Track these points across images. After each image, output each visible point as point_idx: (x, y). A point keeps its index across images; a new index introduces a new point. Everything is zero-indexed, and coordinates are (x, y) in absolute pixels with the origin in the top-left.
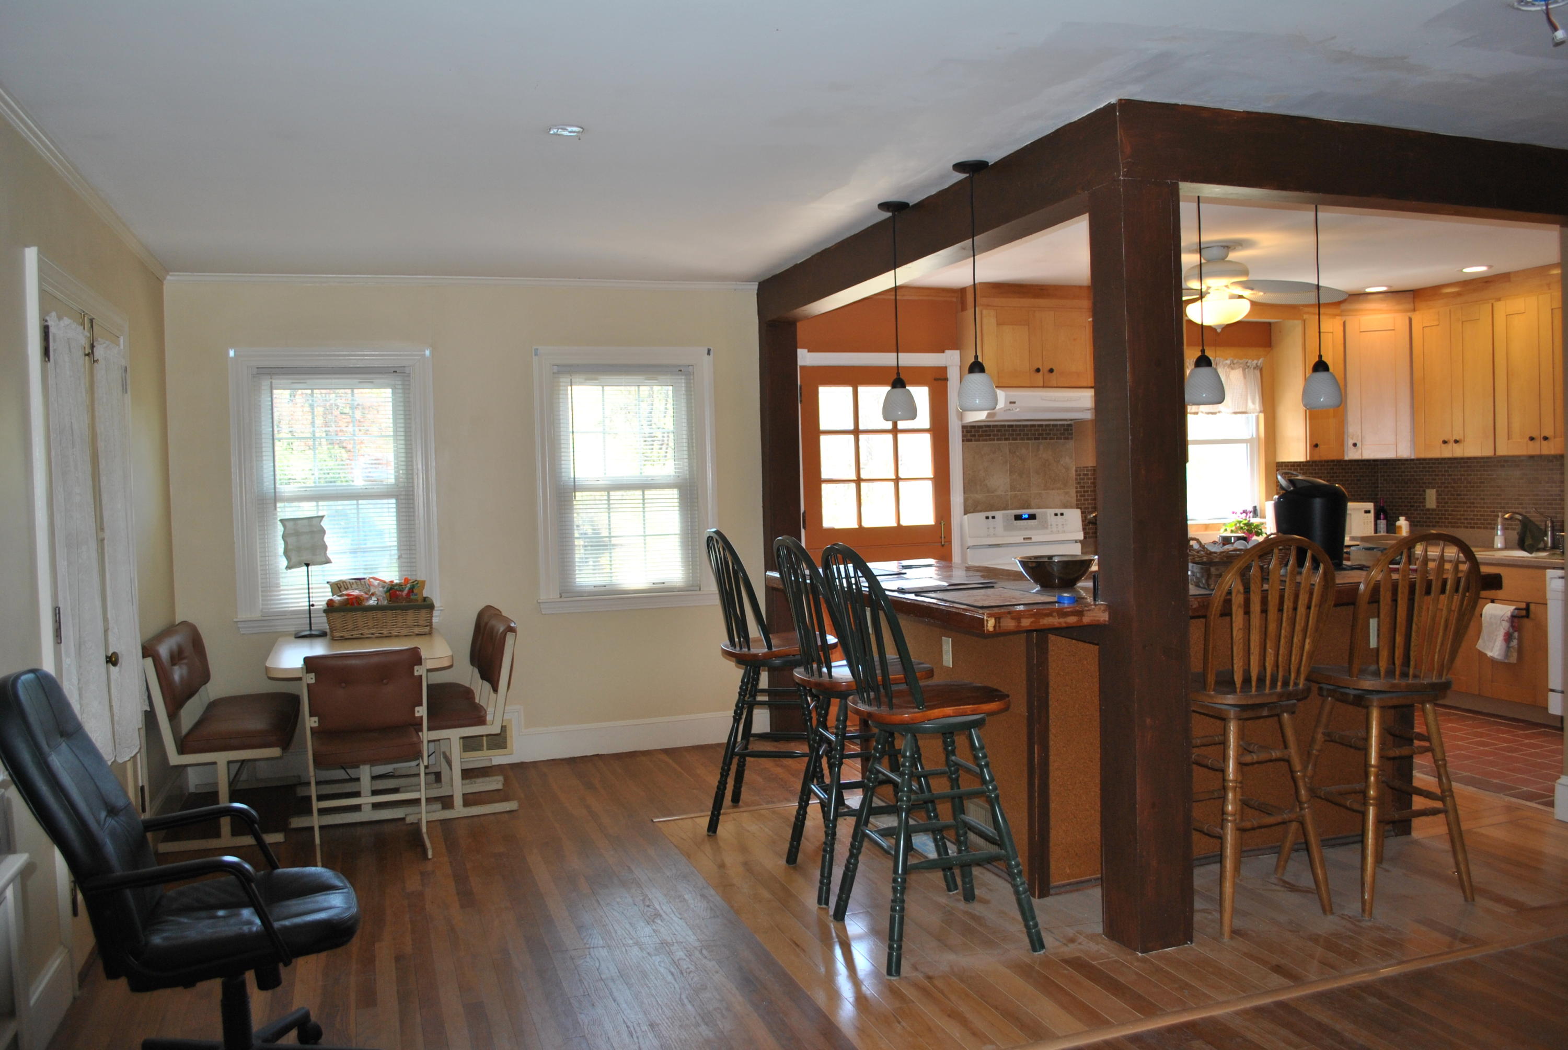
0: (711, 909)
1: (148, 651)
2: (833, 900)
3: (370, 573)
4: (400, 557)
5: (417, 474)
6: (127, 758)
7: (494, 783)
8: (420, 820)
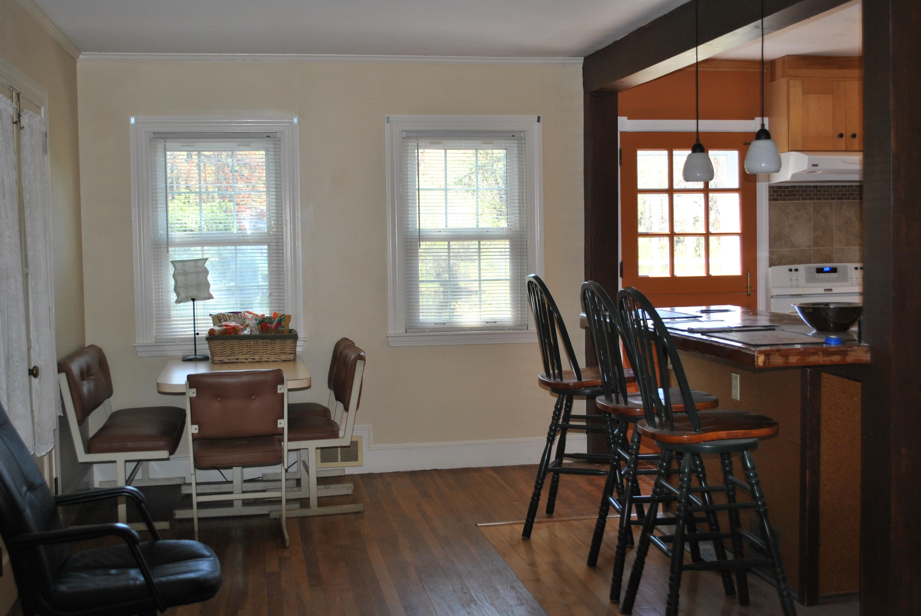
0: (518, 598)
1: (62, 367)
2: (623, 595)
3: (246, 308)
4: (270, 295)
5: (286, 224)
6: (44, 454)
7: (345, 489)
8: (281, 516)
